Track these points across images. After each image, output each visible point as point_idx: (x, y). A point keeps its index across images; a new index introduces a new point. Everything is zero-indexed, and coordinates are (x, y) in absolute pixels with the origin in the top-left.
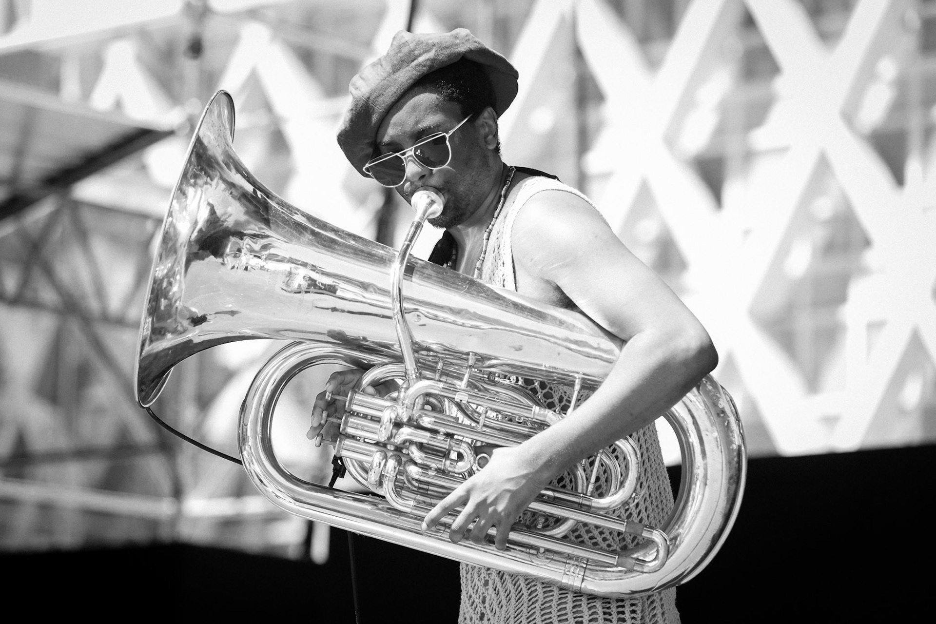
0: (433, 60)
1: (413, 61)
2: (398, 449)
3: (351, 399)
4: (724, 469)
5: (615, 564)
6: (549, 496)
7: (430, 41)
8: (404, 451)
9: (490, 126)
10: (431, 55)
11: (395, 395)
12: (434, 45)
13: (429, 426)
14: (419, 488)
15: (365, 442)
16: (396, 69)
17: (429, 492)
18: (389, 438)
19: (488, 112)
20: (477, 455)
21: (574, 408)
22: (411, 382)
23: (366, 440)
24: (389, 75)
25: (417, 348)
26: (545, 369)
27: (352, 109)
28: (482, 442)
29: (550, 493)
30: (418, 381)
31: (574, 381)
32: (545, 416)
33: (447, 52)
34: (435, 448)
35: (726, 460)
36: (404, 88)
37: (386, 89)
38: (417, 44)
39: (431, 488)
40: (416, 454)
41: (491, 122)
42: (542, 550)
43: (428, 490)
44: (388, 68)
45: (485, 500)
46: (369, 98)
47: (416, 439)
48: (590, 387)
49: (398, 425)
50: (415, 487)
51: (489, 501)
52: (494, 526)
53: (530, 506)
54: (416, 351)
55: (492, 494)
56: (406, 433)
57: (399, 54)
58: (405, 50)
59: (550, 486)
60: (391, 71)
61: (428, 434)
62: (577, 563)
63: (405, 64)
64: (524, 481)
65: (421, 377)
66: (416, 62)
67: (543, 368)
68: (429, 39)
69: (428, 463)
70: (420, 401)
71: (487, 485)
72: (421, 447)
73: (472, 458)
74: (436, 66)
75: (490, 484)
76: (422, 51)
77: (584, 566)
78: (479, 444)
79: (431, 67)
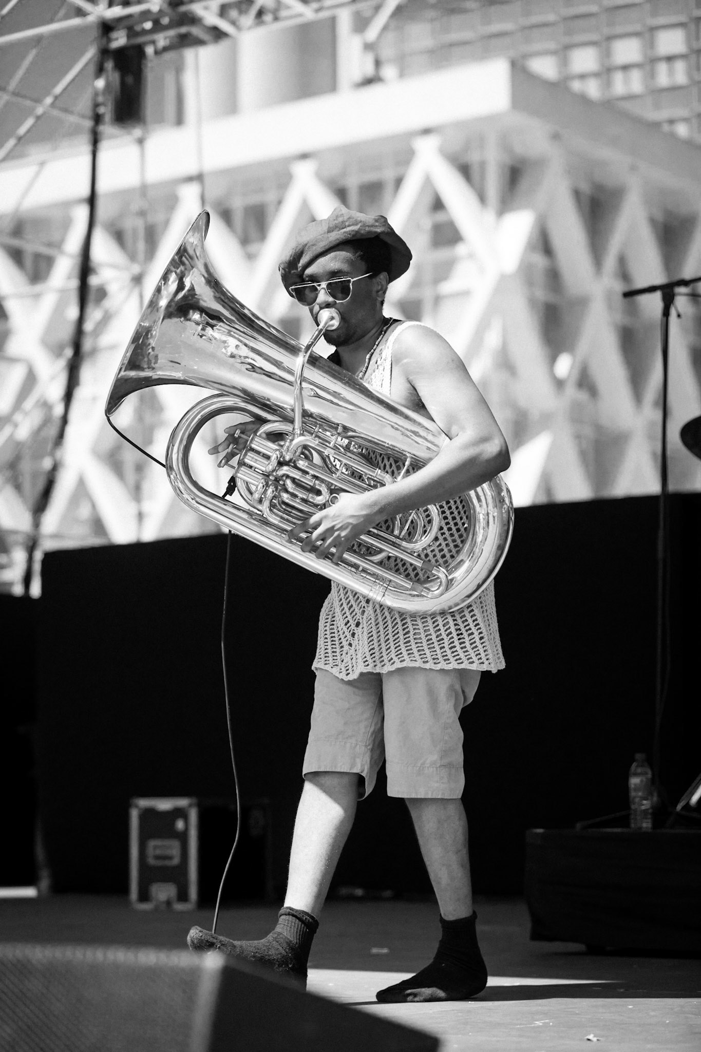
0: (357, 232)
1: (343, 228)
2: (277, 480)
3: (253, 439)
4: (496, 539)
5: (410, 587)
6: (374, 533)
7: (359, 219)
8: (281, 482)
9: (382, 286)
10: (356, 228)
11: (282, 443)
12: (361, 222)
13: (303, 468)
14: (285, 510)
15: (255, 470)
16: (330, 230)
17: (291, 514)
18: (273, 471)
19: (383, 276)
20: (331, 495)
21: (403, 477)
22: (296, 436)
23: (256, 470)
24: (325, 233)
25: (306, 414)
26: (387, 446)
27: (293, 249)
28: (336, 486)
29: (376, 531)
30: (300, 436)
31: (406, 459)
32: (384, 477)
33: (367, 229)
34: (303, 484)
35: (499, 532)
36: (331, 245)
37: (319, 242)
38: (349, 218)
39: (293, 511)
40: (289, 484)
41: (384, 283)
42: (361, 569)
43: (291, 512)
44: (325, 228)
45: (333, 527)
46: (306, 244)
47: (291, 475)
48: (417, 465)
49: (281, 464)
50: (283, 508)
51: (335, 528)
52: (335, 546)
53: (361, 537)
54: (303, 416)
55: (339, 523)
56: (285, 470)
57: (335, 221)
58: (341, 219)
59: (378, 526)
60: (326, 231)
61: (300, 473)
62: (382, 584)
63: (338, 229)
64: (362, 519)
65: (302, 435)
66: (345, 230)
67: (386, 445)
68: (358, 217)
69: (297, 493)
70: (299, 450)
71: (335, 517)
72: (294, 480)
73: (328, 496)
74: (358, 237)
75: (339, 516)
76: (351, 224)
77: (387, 586)
78: (333, 487)
79: (354, 236)
